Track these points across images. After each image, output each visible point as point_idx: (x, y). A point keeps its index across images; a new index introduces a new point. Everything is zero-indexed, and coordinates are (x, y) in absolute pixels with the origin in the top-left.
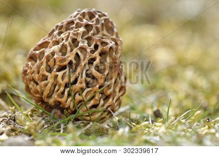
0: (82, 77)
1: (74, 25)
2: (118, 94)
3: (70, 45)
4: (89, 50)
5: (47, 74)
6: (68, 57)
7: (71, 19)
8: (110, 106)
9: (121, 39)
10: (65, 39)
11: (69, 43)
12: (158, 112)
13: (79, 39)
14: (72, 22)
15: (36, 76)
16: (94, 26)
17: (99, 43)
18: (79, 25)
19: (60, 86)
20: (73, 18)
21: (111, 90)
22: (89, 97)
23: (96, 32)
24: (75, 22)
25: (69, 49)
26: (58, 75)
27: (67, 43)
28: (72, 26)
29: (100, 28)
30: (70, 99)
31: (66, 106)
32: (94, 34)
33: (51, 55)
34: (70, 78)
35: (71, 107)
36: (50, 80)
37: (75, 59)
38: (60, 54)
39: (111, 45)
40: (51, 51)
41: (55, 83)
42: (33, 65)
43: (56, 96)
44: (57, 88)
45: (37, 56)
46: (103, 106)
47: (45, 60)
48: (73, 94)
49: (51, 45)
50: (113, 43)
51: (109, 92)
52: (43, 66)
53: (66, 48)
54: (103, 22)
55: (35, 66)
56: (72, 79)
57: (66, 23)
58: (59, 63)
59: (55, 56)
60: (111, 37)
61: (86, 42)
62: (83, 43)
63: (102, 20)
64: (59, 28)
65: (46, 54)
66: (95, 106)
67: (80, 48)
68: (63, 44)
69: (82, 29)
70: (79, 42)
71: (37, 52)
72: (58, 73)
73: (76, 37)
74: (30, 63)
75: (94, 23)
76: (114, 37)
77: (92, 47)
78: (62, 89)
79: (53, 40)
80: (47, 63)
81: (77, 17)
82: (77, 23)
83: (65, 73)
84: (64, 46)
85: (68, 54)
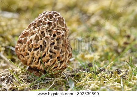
0: (47, 54)
1: (42, 23)
2: (68, 59)
3: (40, 36)
4: (50, 38)
5: (29, 52)
6: (39, 43)
7: (40, 19)
8: (64, 66)
9: (68, 28)
10: (37, 32)
11: (40, 34)
12: (90, 64)
13: (45, 32)
14: (41, 21)
15: (23, 53)
16: (53, 23)
17: (56, 34)
18: (45, 23)
19: (36, 59)
20: (41, 18)
21: (64, 58)
22: (52, 63)
23: (54, 26)
24: (42, 21)
25: (40, 38)
26: (34, 53)
27: (38, 35)
28: (41, 24)
29: (56, 24)
30: (42, 65)
31: (40, 69)
32: (53, 28)
33: (30, 41)
34: (41, 55)
35: (43, 69)
36: (31, 56)
37: (43, 44)
38: (35, 41)
39: (62, 33)
40: (30, 39)
41: (33, 57)
42: (21, 46)
43: (34, 64)
44: (34, 60)
45: (23, 42)
46: (60, 66)
47: (27, 44)
48: (43, 63)
49: (30, 35)
50: (64, 32)
51: (63, 59)
52: (26, 48)
53: (38, 37)
54: (57, 20)
55: (22, 47)
56: (42, 55)
57: (37, 22)
58: (35, 47)
59: (32, 43)
60: (63, 28)
61: (49, 33)
62: (47, 35)
63: (57, 19)
64: (33, 24)
65: (27, 41)
66: (56, 67)
67: (46, 37)
68: (36, 36)
69: (46, 26)
70: (45, 34)
71: (23, 39)
72: (34, 52)
73: (43, 31)
74: (19, 45)
75: (53, 21)
76: (64, 27)
77: (52, 36)
78: (37, 60)
79: (31, 32)
80: (28, 46)
81: (43, 18)
82: (44, 22)
83: (38, 51)
84: (37, 37)
85: (39, 41)
